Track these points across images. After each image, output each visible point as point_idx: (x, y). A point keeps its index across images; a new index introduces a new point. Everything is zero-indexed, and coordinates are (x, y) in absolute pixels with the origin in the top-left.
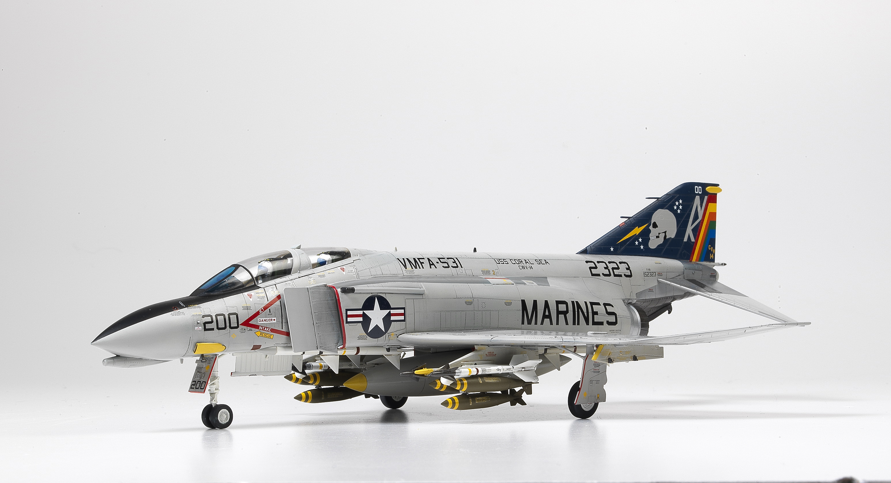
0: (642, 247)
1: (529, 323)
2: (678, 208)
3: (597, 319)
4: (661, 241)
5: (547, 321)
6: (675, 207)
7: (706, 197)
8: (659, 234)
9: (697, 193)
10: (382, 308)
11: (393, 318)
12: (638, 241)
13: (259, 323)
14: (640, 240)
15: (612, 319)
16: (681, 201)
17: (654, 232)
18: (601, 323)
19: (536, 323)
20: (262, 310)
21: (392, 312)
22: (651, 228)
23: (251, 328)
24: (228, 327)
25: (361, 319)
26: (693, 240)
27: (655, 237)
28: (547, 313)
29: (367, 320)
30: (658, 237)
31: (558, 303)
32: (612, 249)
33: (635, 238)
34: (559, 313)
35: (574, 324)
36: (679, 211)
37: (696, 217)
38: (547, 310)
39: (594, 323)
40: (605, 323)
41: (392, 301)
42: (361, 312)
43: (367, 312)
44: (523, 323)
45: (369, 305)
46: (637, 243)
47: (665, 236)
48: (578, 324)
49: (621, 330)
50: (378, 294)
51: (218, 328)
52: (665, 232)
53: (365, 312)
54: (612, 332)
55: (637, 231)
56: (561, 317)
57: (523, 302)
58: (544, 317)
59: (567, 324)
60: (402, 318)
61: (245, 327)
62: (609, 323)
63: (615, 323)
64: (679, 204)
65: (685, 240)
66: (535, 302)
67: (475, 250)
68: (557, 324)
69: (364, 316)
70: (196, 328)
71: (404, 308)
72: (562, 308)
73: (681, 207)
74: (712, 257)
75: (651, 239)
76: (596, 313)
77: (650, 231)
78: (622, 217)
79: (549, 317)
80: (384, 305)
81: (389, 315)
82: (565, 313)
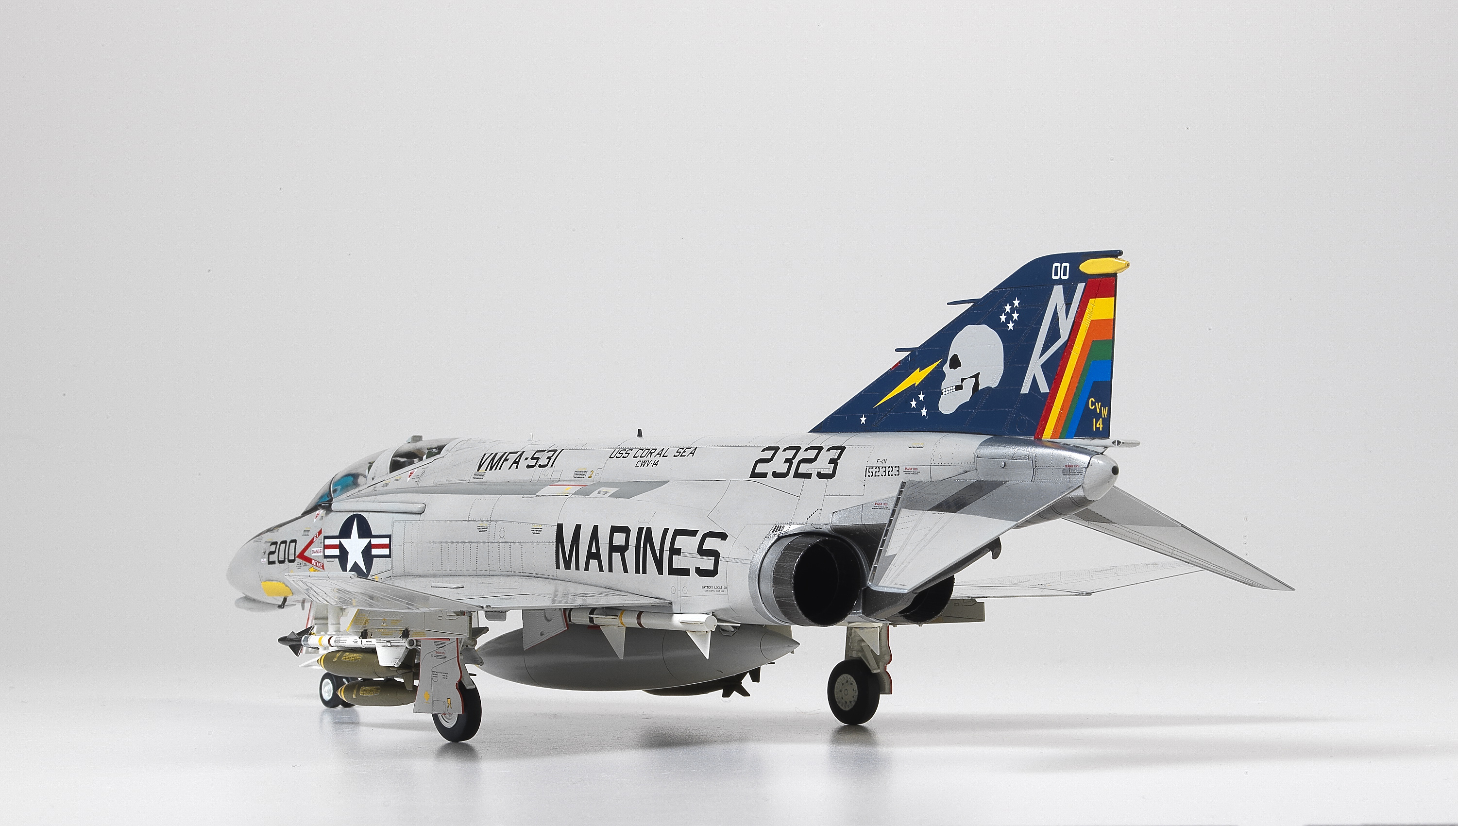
0: (924, 412)
1: (568, 566)
2: (1009, 317)
3: (679, 562)
4: (965, 395)
5: (594, 563)
6: (1003, 318)
7: (1081, 287)
8: (962, 381)
9: (1057, 278)
10: (361, 536)
11: (375, 552)
12: (917, 399)
13: (312, 555)
14: (921, 397)
15: (707, 563)
16: (1016, 303)
17: (951, 377)
18: (685, 572)
19: (577, 568)
20: (316, 537)
21: (374, 541)
22: (946, 368)
23: (305, 562)
24: (286, 560)
25: (336, 552)
26: (1044, 388)
27: (954, 387)
28: (594, 550)
29: (343, 556)
30: (959, 388)
31: (615, 530)
32: (863, 419)
33: (912, 392)
34: (613, 548)
35: (637, 571)
36: (1011, 326)
37: (1054, 334)
38: (594, 544)
39: (673, 571)
40: (693, 572)
41: (376, 524)
42: (336, 542)
43: (344, 542)
44: (558, 567)
45: (345, 532)
46: (914, 403)
47: (977, 384)
48: (644, 572)
49: (726, 588)
50: (361, 513)
51: (280, 562)
52: (976, 376)
53: (342, 540)
54: (707, 589)
55: (917, 377)
56: (616, 556)
57: (560, 527)
58: (590, 556)
59: (626, 571)
60: (386, 551)
61: (300, 561)
62: (701, 572)
63: (713, 573)
64: (1013, 311)
65: (1025, 389)
66: (578, 527)
67: (640, 434)
68: (611, 570)
69: (341, 547)
70: (262, 560)
71: (389, 536)
72: (619, 539)
73: (1015, 316)
74: (1098, 426)
75: (944, 394)
76: (678, 552)
77: (942, 376)
78: (897, 350)
79: (597, 556)
80: (365, 531)
81: (369, 547)
82: (622, 550)
